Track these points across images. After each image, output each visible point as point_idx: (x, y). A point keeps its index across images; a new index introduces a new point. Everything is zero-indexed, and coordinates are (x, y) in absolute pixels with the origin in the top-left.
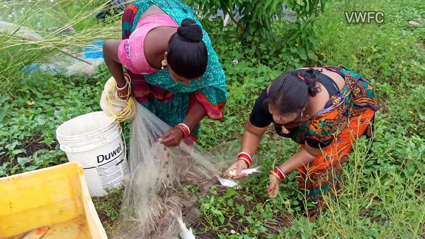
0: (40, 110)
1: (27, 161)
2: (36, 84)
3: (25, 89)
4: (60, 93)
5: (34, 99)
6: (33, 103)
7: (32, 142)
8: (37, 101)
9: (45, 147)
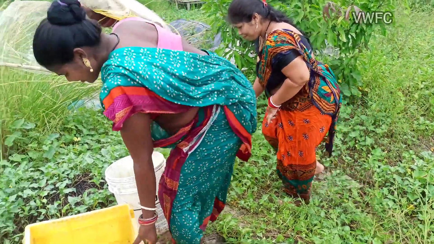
0: (86, 146)
1: (77, 200)
2: (82, 120)
3: (71, 125)
4: (104, 129)
5: (80, 135)
6: (79, 139)
7: (81, 180)
8: (83, 137)
9: (94, 185)
